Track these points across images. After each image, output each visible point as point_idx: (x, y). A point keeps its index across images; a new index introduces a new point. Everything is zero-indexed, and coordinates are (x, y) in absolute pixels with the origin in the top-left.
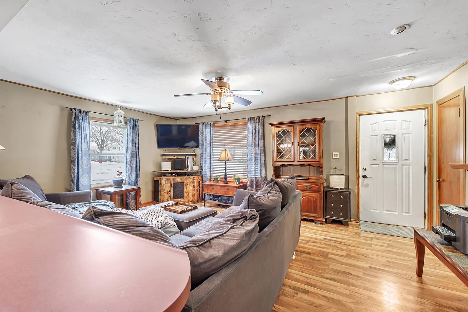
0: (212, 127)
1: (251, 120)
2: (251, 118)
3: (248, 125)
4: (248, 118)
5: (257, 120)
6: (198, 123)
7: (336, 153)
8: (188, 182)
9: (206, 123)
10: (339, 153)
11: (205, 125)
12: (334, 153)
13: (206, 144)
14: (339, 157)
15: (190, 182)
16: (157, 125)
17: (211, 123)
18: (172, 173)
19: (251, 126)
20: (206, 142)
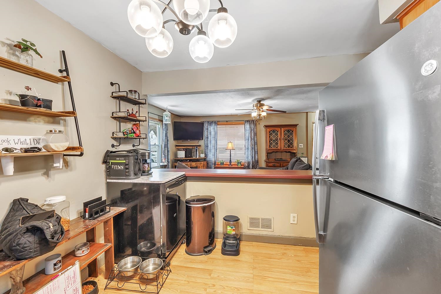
0: (216, 125)
1: (248, 122)
2: (248, 121)
3: (245, 125)
4: (246, 121)
5: (252, 122)
6: (204, 121)
7: (301, 145)
8: (200, 166)
9: (211, 122)
10: (302, 145)
11: (210, 123)
12: (300, 145)
13: (210, 138)
14: (302, 147)
15: (202, 166)
16: (174, 122)
17: (215, 122)
18: (187, 160)
19: (248, 126)
20: (210, 136)
